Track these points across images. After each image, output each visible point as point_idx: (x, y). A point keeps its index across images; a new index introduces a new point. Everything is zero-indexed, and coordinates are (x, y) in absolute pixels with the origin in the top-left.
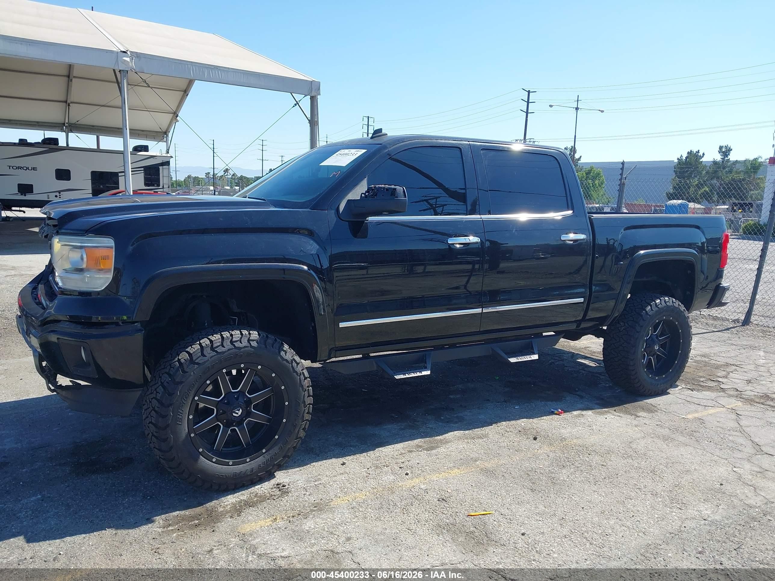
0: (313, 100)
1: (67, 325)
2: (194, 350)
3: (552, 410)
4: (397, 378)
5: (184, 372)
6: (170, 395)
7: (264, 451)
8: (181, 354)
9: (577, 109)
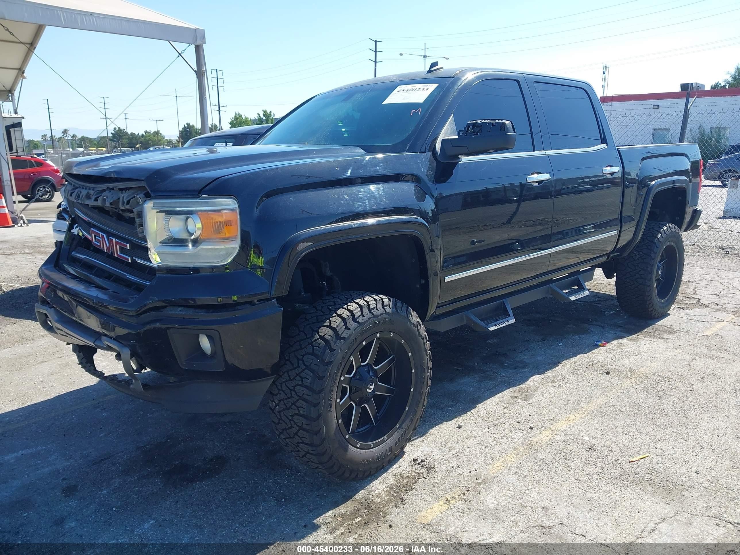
0: (199, 49)
1: (180, 311)
2: (337, 324)
3: (596, 343)
4: (491, 330)
5: (332, 350)
6: (321, 378)
7: (398, 426)
8: (320, 330)
9: (425, 57)
